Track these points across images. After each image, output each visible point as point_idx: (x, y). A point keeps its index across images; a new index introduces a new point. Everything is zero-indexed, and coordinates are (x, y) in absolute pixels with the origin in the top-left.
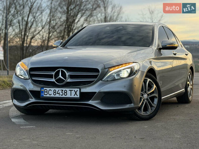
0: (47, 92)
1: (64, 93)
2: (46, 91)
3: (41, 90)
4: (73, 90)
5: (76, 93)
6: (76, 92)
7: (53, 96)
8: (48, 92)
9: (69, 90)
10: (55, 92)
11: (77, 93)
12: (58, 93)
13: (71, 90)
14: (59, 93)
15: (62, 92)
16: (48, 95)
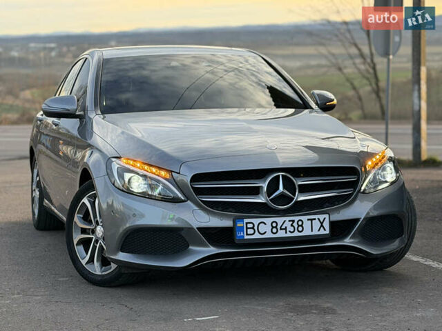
0: (253, 228)
1: (296, 226)
2: (250, 226)
3: (234, 223)
4: (315, 219)
5: (322, 226)
6: (322, 223)
7: (269, 235)
8: (256, 228)
9: (308, 220)
10: (276, 227)
11: (324, 224)
12: (283, 227)
13: (312, 220)
14: (286, 229)
15: (292, 225)
16: (257, 236)
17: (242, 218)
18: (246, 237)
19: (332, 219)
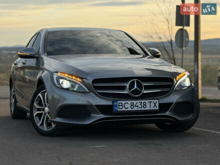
1: (143, 105)
2: (120, 104)
3: (113, 103)
4: (152, 102)
6: (155, 104)
8: (123, 105)
9: (149, 102)
10: (133, 105)
12: (136, 105)
14: (138, 106)
15: (141, 105)
17: (117, 101)
18: (119, 110)
19: (160, 103)
